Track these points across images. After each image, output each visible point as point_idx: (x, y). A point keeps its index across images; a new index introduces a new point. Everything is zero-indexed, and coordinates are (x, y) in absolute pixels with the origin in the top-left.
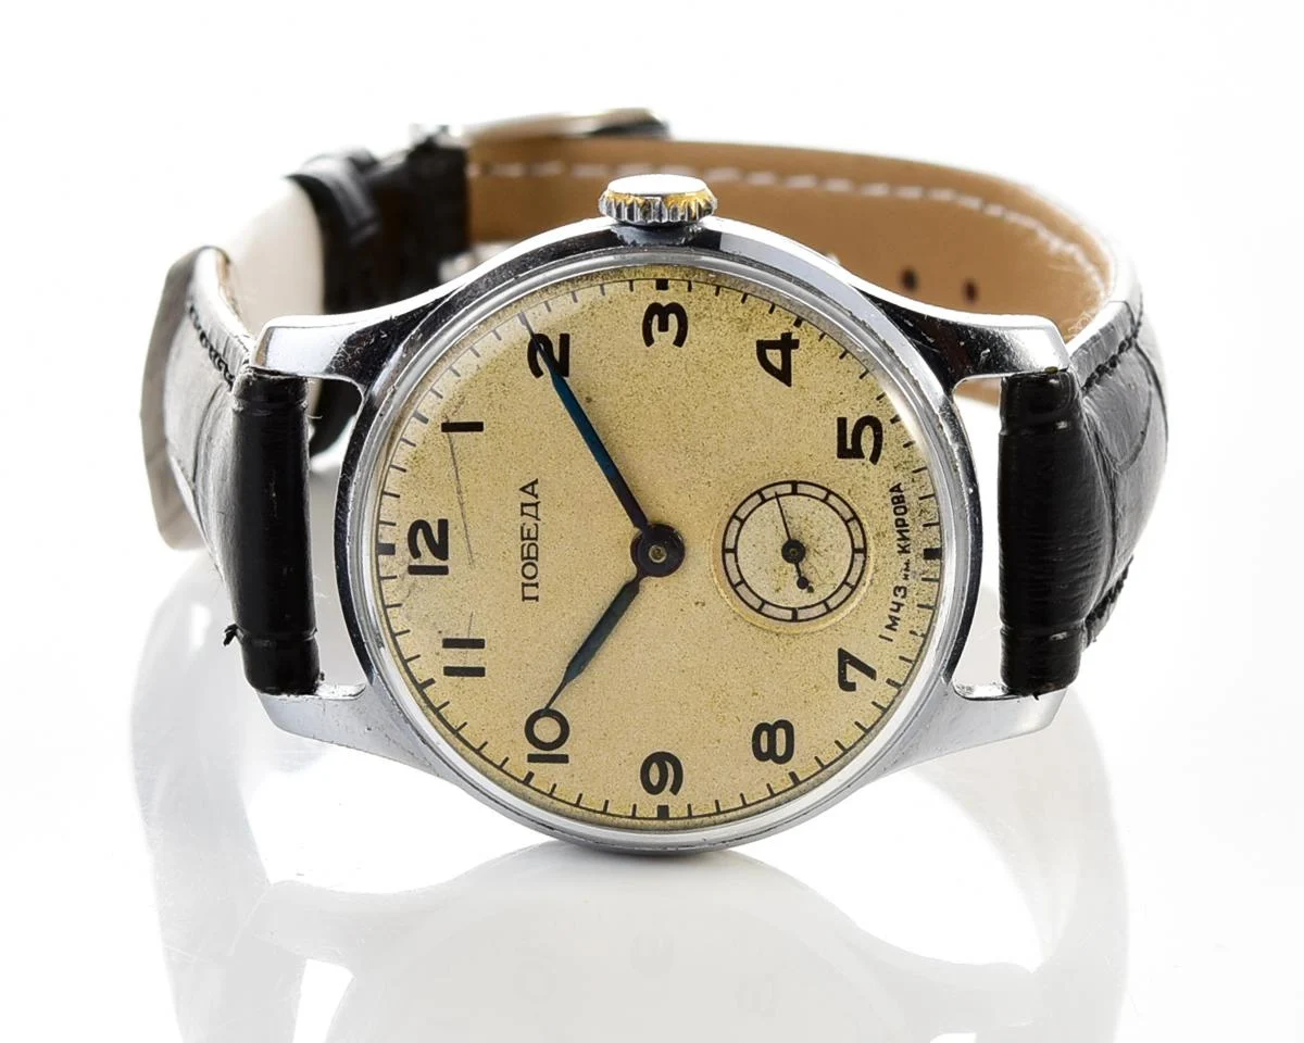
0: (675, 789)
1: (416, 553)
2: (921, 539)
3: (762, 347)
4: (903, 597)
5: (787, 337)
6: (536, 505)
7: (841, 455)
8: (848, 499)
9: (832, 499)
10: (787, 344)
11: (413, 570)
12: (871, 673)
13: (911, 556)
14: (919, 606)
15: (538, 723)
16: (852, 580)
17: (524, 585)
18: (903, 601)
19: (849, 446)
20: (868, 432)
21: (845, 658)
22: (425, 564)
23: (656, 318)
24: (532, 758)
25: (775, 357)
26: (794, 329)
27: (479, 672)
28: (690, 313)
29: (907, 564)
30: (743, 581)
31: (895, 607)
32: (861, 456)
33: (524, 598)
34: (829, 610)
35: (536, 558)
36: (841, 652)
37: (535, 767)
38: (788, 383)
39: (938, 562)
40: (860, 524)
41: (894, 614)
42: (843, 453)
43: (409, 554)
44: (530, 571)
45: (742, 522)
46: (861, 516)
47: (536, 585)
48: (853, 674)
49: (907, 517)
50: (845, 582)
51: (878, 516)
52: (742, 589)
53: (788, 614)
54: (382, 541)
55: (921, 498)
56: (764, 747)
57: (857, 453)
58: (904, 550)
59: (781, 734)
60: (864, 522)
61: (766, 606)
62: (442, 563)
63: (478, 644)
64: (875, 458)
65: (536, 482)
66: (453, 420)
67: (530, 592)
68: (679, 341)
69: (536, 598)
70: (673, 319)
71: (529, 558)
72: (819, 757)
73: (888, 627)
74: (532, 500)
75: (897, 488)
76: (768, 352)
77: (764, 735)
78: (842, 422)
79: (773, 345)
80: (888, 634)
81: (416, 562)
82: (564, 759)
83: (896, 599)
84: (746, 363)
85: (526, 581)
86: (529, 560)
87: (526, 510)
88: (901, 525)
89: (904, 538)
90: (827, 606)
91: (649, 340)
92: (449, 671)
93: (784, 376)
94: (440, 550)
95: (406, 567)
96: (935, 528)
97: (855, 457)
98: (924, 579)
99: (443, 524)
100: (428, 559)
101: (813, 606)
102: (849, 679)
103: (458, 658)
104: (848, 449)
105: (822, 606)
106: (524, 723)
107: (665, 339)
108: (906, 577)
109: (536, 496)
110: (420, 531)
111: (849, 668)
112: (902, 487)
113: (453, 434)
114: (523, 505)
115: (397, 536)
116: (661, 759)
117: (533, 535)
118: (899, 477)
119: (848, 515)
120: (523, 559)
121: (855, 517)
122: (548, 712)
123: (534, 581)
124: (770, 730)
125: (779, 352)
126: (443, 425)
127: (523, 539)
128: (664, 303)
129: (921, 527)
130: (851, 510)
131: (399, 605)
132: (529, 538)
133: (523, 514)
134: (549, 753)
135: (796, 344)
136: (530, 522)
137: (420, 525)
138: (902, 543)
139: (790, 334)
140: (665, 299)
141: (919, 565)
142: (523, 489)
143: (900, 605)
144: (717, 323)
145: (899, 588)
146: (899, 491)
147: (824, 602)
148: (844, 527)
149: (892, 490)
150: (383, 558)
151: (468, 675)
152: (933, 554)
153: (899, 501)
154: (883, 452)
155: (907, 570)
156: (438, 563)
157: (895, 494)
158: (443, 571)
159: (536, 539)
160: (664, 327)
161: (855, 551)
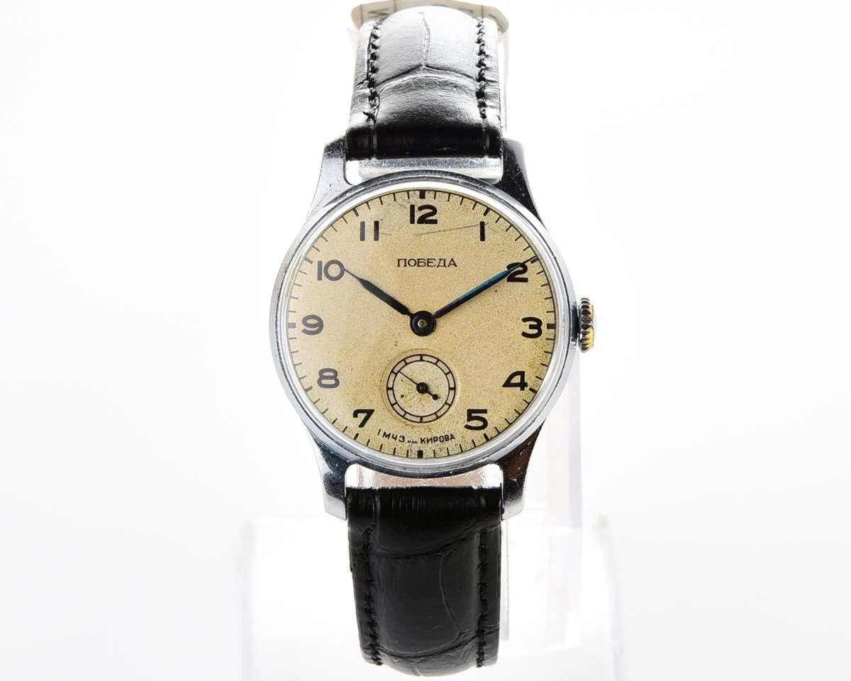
0: (305, 331)
1: (421, 208)
2: (428, 449)
3: (522, 374)
4: (400, 441)
5: (526, 385)
6: (445, 266)
7: (469, 410)
8: (447, 414)
9: (447, 407)
10: (522, 385)
11: (412, 207)
12: (362, 425)
13: (419, 444)
14: (395, 449)
15: (338, 266)
16: (407, 416)
17: (405, 260)
18: (397, 440)
19: (473, 415)
20: (480, 424)
21: (369, 413)
22: (415, 213)
23: (536, 323)
24: (320, 263)
25: (517, 380)
26: (529, 388)
27: (363, 238)
28: (538, 339)
29: (416, 442)
30: (407, 364)
31: (395, 436)
32: (468, 420)
33: (399, 260)
34: (392, 405)
35: (418, 266)
36: (372, 411)
37: (315, 265)
38: (504, 386)
39: (416, 457)
40: (435, 420)
41: (391, 436)
42: (470, 412)
43: (420, 205)
44: (412, 263)
45: (436, 364)
46: (438, 420)
47: (405, 266)
48: (362, 416)
49: (438, 442)
50: (406, 413)
51: (439, 429)
52: (403, 363)
53: (390, 386)
54: (426, 193)
55: (447, 449)
56: (325, 374)
57: (470, 418)
58: (422, 441)
59: (333, 382)
60: (436, 422)
61: (394, 375)
62: (416, 221)
63: (376, 238)
64: (467, 427)
65: (456, 266)
66: (486, 227)
67: (402, 263)
68: (524, 334)
69: (399, 266)
70: (535, 331)
71: (419, 262)
72: (320, 401)
73: (385, 433)
74: (447, 264)
75: (452, 437)
76: (519, 377)
77: (332, 374)
78: (485, 411)
79: (523, 378)
80: (382, 433)
81: (416, 209)
82: (320, 278)
83: (398, 437)
84: (513, 366)
85: (407, 261)
86: (418, 263)
87: (442, 261)
88: (435, 439)
89: (428, 441)
90: (395, 404)
91: (525, 320)
92: (363, 224)
93: (508, 384)
94: (422, 220)
95: (414, 204)
96: (433, 455)
97: (468, 418)
98: (408, 451)
99: (435, 222)
100: (418, 215)
101: (394, 397)
102: (359, 415)
103: (370, 228)
104: (471, 414)
105: (394, 402)
106: (337, 259)
107: (525, 327)
108: (409, 442)
109: (449, 266)
110: (432, 211)
111: (364, 415)
112: (453, 440)
113: (479, 227)
114: (445, 260)
115: (429, 200)
116: (321, 325)
117: (430, 264)
118: (458, 439)
119: (439, 414)
120: (418, 260)
121: (438, 418)
122: (343, 270)
123: (407, 264)
124: (335, 377)
125: (519, 381)
126: (483, 222)
127: (428, 260)
128: (542, 327)
129: (433, 449)
130: (441, 416)
131: (395, 200)
132: (428, 262)
133: (440, 260)
134: (323, 271)
135: (522, 389)
136: (436, 263)
137: (434, 211)
138: (426, 440)
139: (527, 386)
140: (544, 327)
141: (415, 448)
142: (452, 260)
143: (395, 439)
144: (533, 352)
145: (404, 438)
146: (451, 438)
147: (396, 403)
148: (433, 412)
149: (452, 435)
150: (418, 193)
151: (361, 233)
152: (420, 454)
153: (447, 438)
154: (470, 431)
155: (413, 442)
156: (416, 218)
157: (450, 436)
158: (412, 221)
159: (428, 266)
160: (531, 327)
161: (421, 418)
